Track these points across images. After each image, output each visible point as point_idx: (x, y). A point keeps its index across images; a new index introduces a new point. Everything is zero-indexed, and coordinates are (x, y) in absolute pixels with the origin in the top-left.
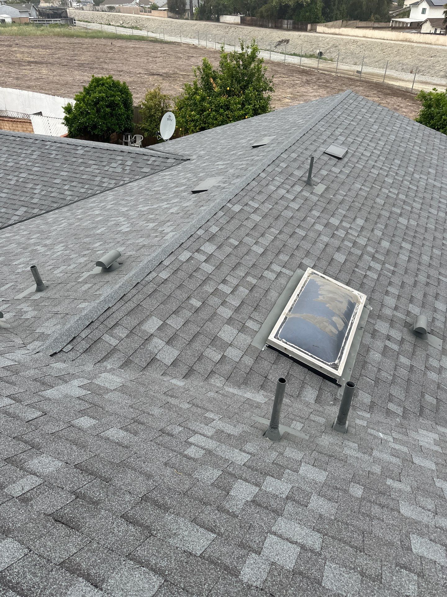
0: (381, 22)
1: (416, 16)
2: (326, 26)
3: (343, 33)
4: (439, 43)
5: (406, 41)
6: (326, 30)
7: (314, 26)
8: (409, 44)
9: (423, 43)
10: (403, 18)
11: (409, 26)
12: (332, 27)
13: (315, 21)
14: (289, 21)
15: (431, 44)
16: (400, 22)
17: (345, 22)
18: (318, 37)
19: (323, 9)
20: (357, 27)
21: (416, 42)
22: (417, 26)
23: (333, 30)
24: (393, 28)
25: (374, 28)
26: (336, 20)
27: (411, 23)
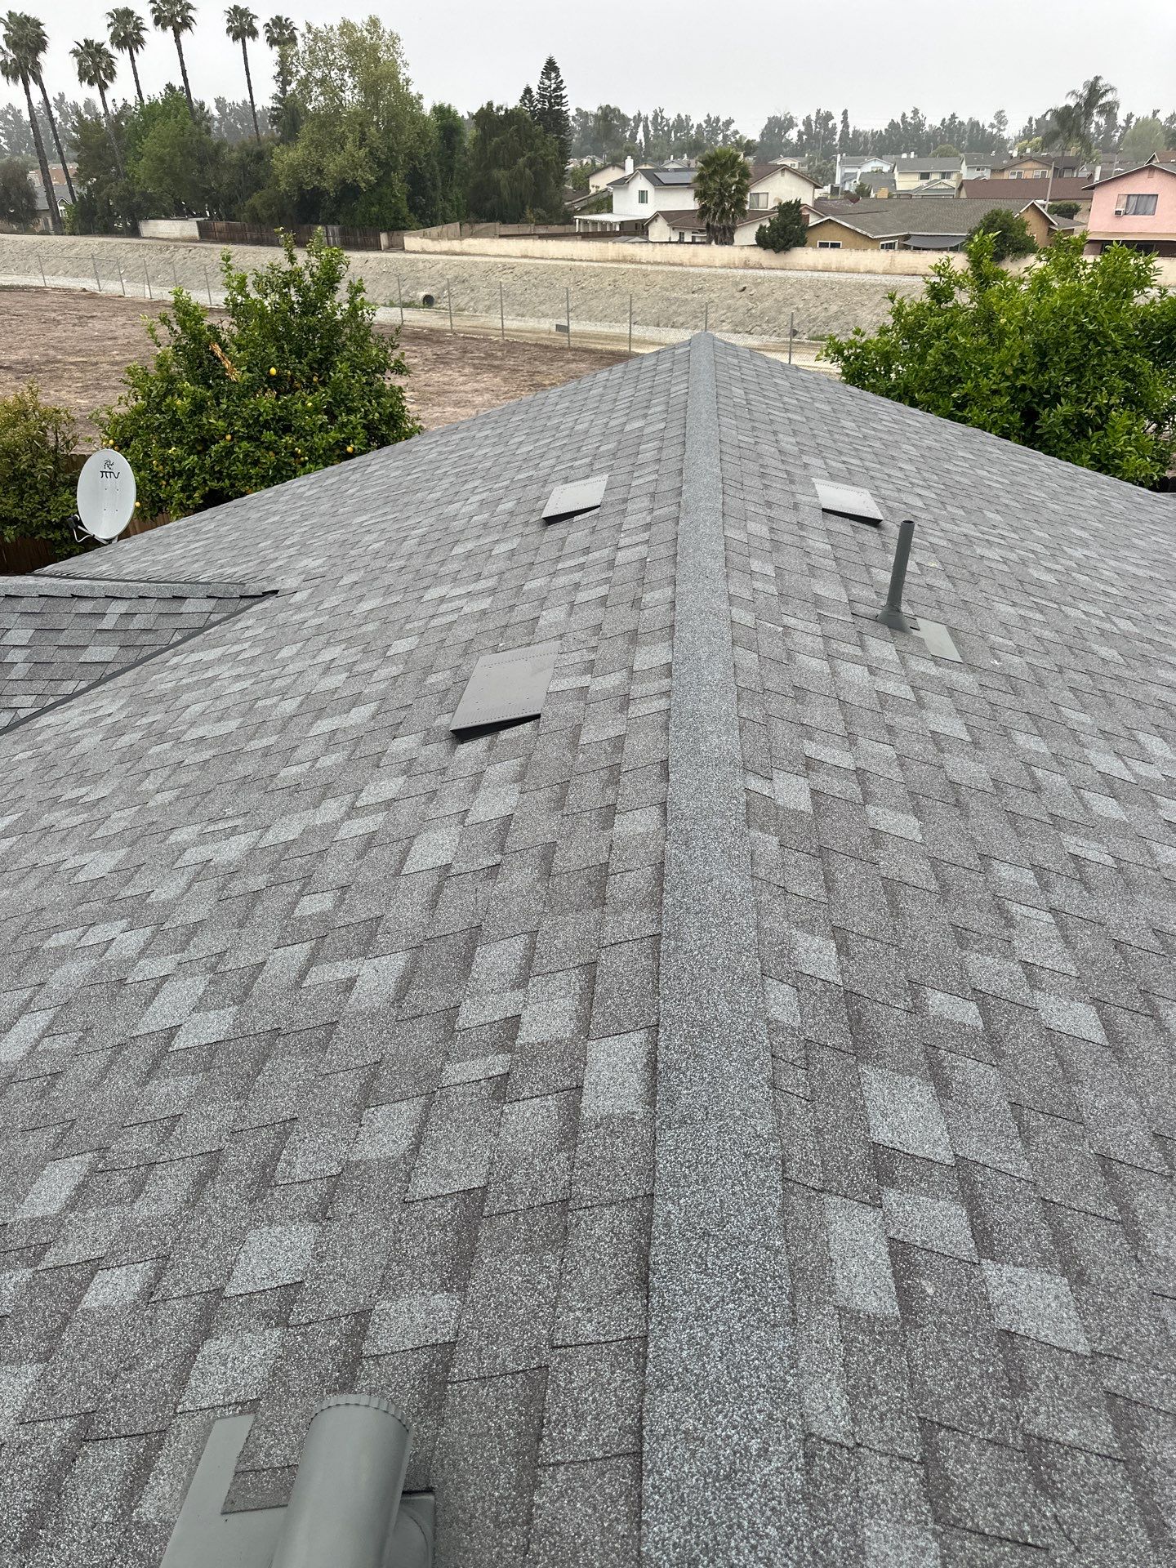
0: (551, 223)
1: (627, 208)
2: (424, 236)
3: (472, 251)
4: (700, 261)
5: (624, 261)
6: (429, 245)
7: (396, 239)
8: (633, 266)
9: (665, 264)
10: (597, 213)
11: (618, 229)
12: (440, 237)
13: (398, 226)
14: (330, 227)
15: (681, 265)
16: (594, 223)
17: (467, 227)
18: (413, 263)
19: (410, 197)
20: (501, 236)
21: (648, 263)
22: (637, 229)
23: (445, 245)
24: (586, 236)
25: (542, 237)
26: (446, 222)
27: (622, 223)
